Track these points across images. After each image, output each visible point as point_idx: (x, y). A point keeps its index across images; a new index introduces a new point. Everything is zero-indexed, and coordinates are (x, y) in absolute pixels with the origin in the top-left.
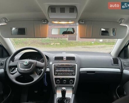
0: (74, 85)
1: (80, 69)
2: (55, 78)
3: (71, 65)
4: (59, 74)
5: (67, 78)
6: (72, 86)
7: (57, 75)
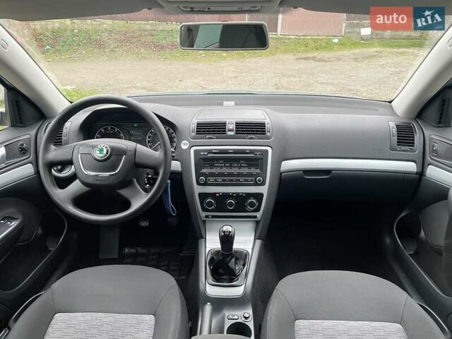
0: (259, 215)
1: (283, 163)
2: (200, 194)
3: (252, 152)
4: (212, 179)
5: (238, 194)
6: (255, 217)
7: (205, 184)
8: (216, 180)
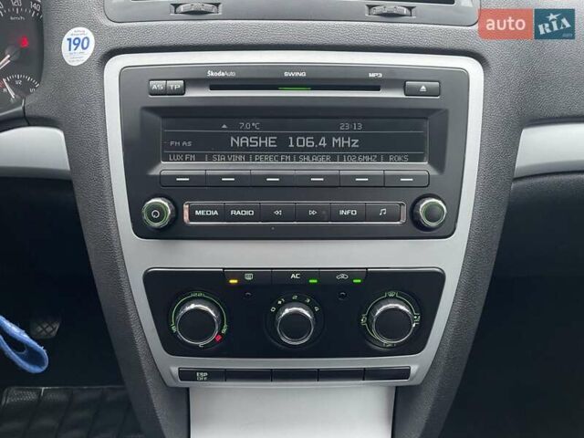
8: (224, 215)
